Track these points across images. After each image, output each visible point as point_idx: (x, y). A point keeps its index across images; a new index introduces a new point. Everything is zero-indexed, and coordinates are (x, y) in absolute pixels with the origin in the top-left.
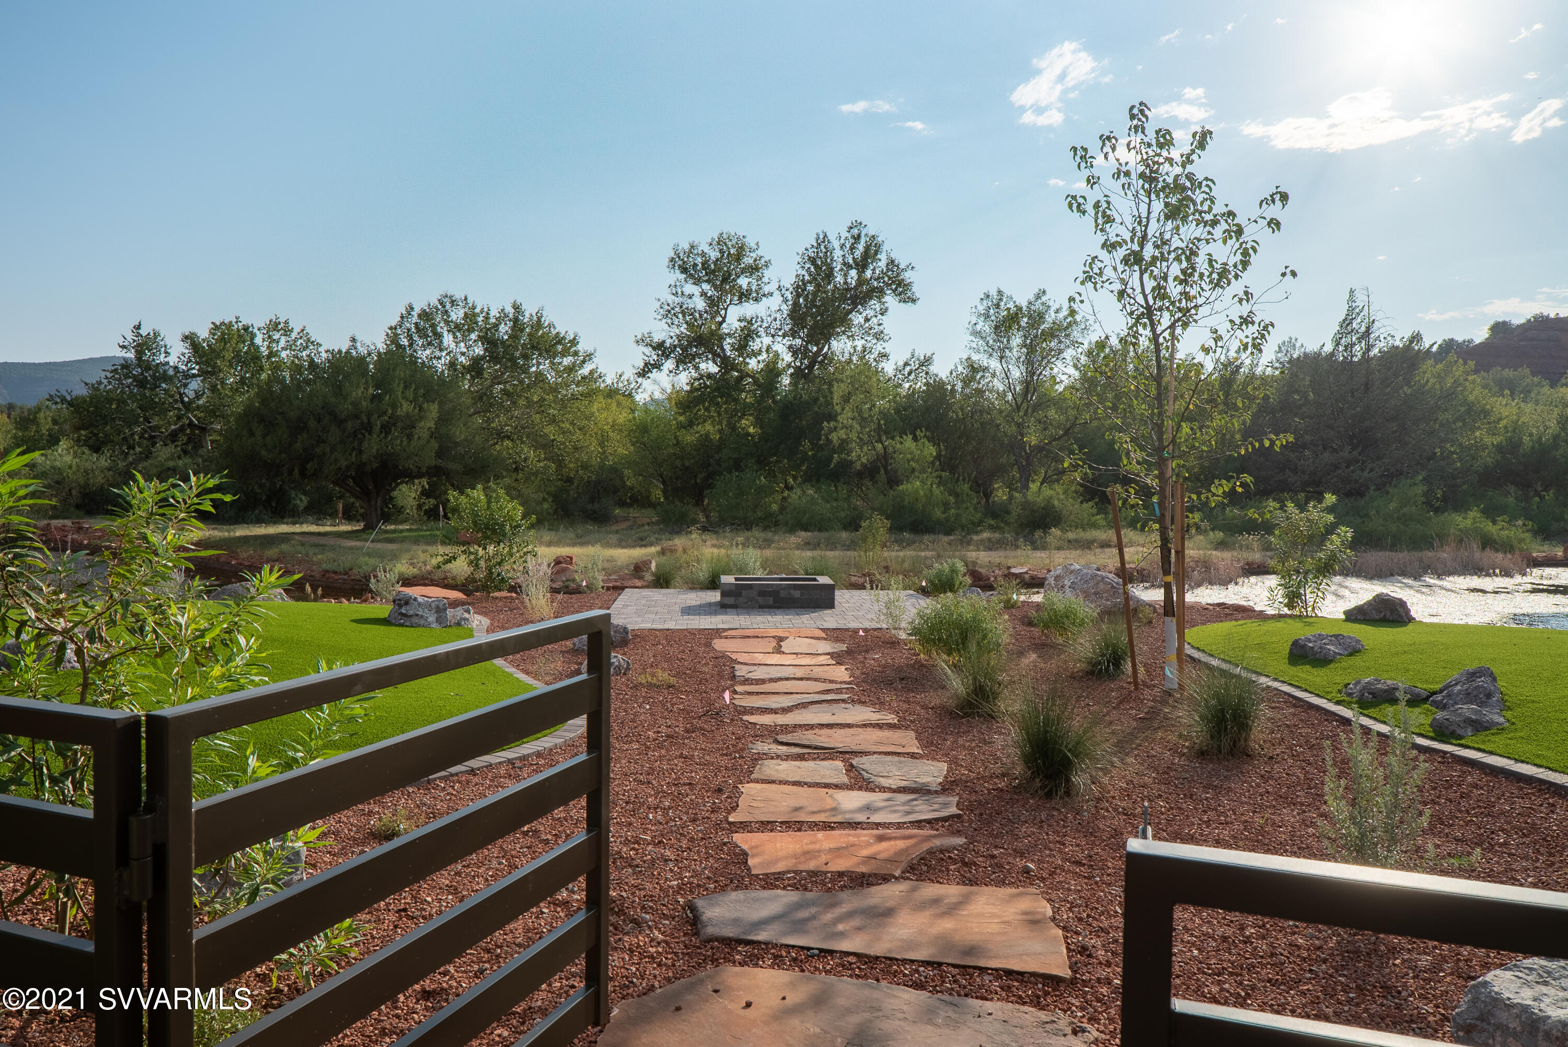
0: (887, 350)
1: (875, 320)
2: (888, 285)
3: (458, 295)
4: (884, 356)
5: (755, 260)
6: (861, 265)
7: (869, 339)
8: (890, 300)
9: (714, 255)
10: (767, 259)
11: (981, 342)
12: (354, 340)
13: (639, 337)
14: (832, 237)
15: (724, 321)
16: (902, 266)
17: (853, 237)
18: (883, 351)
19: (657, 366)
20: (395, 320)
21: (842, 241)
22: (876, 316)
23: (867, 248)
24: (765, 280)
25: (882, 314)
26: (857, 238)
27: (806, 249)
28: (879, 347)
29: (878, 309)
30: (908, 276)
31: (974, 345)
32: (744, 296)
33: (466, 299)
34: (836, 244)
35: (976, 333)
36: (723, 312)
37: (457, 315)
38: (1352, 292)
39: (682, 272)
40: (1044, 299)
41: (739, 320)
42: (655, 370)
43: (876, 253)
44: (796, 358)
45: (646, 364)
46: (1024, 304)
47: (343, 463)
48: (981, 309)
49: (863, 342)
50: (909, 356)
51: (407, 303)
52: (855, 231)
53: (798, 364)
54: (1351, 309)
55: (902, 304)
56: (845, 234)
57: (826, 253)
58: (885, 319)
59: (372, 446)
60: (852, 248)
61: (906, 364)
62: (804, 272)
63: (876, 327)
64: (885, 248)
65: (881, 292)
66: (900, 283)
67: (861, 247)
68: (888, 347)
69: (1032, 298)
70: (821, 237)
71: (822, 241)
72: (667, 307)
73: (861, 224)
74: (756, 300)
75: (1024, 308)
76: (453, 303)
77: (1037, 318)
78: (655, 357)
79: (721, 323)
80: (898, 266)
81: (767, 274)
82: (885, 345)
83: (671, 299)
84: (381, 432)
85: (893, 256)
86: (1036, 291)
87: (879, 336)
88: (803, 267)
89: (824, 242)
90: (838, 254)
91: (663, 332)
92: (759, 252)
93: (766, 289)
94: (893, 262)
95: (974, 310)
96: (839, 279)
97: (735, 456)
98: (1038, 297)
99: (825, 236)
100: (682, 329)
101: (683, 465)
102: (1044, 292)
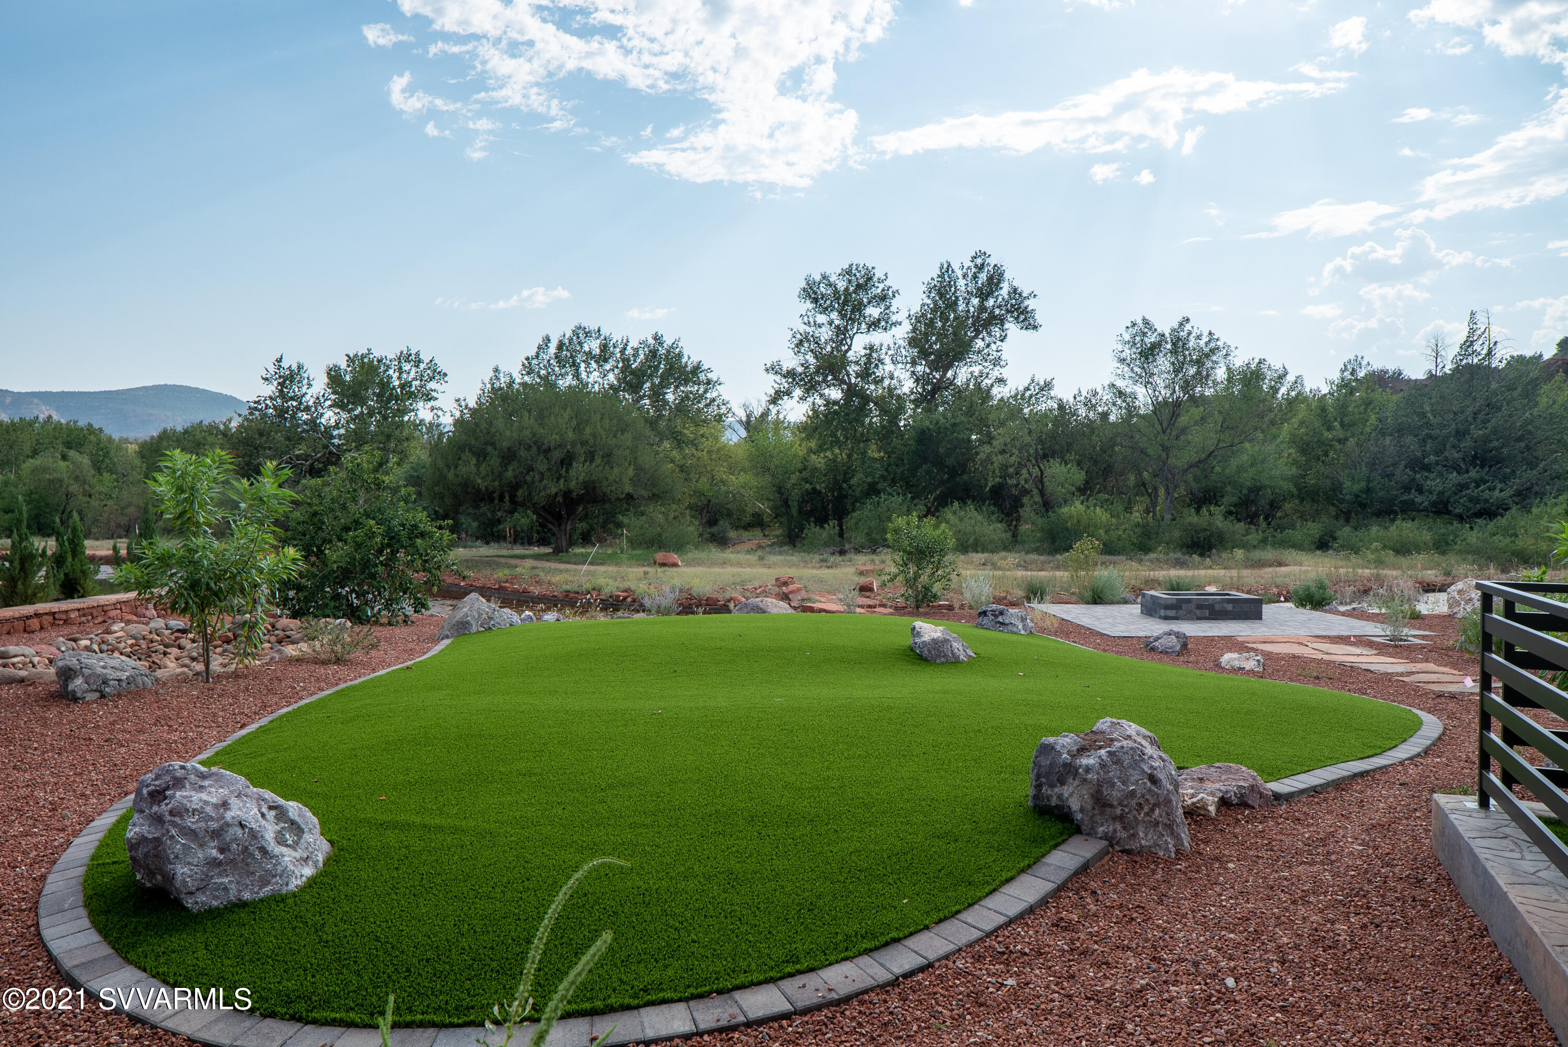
0: (1005, 377)
1: (993, 347)
2: (1008, 311)
3: (593, 326)
4: (1001, 381)
5: (883, 290)
6: (983, 294)
7: (986, 364)
8: (1012, 327)
9: (841, 285)
10: (894, 289)
11: (1126, 369)
12: (496, 370)
13: (768, 365)
14: (956, 266)
15: (849, 349)
16: (1025, 295)
17: (976, 266)
18: (999, 376)
19: (788, 393)
20: (532, 352)
21: (965, 270)
22: (995, 343)
23: (990, 279)
24: (893, 309)
25: (1002, 341)
26: (981, 268)
27: (933, 279)
28: (996, 373)
29: (998, 335)
30: (1031, 304)
31: (1119, 372)
32: (874, 325)
33: (599, 331)
34: (959, 273)
35: (1122, 361)
36: (848, 340)
37: (593, 346)
38: (1473, 316)
39: (812, 302)
40: (1187, 326)
41: (865, 348)
42: (786, 397)
43: (999, 282)
44: (918, 384)
45: (776, 392)
46: (1168, 332)
48: (1127, 337)
49: (980, 367)
50: (1029, 381)
51: (544, 334)
52: (979, 261)
53: (920, 390)
54: (1472, 331)
55: (1023, 331)
56: (968, 263)
57: (950, 282)
58: (1004, 346)
60: (975, 277)
61: (1028, 389)
62: (929, 302)
63: (995, 353)
64: (1007, 275)
65: (1002, 321)
66: (1025, 311)
67: (983, 277)
68: (1005, 373)
69: (1176, 326)
70: (945, 266)
71: (946, 270)
72: (798, 336)
73: (985, 254)
74: (885, 329)
75: (1167, 335)
76: (587, 334)
77: (1181, 345)
78: (786, 385)
79: (847, 351)
80: (1020, 295)
81: (895, 303)
82: (1002, 370)
83: (803, 328)
85: (1015, 284)
86: (1180, 319)
87: (997, 362)
88: (929, 296)
89: (947, 271)
90: (961, 283)
91: (791, 361)
92: (887, 283)
93: (894, 318)
94: (1015, 290)
95: (1119, 338)
96: (961, 306)
97: (869, 480)
98: (1181, 324)
99: (949, 265)
100: (807, 357)
101: (814, 489)
102: (1188, 320)
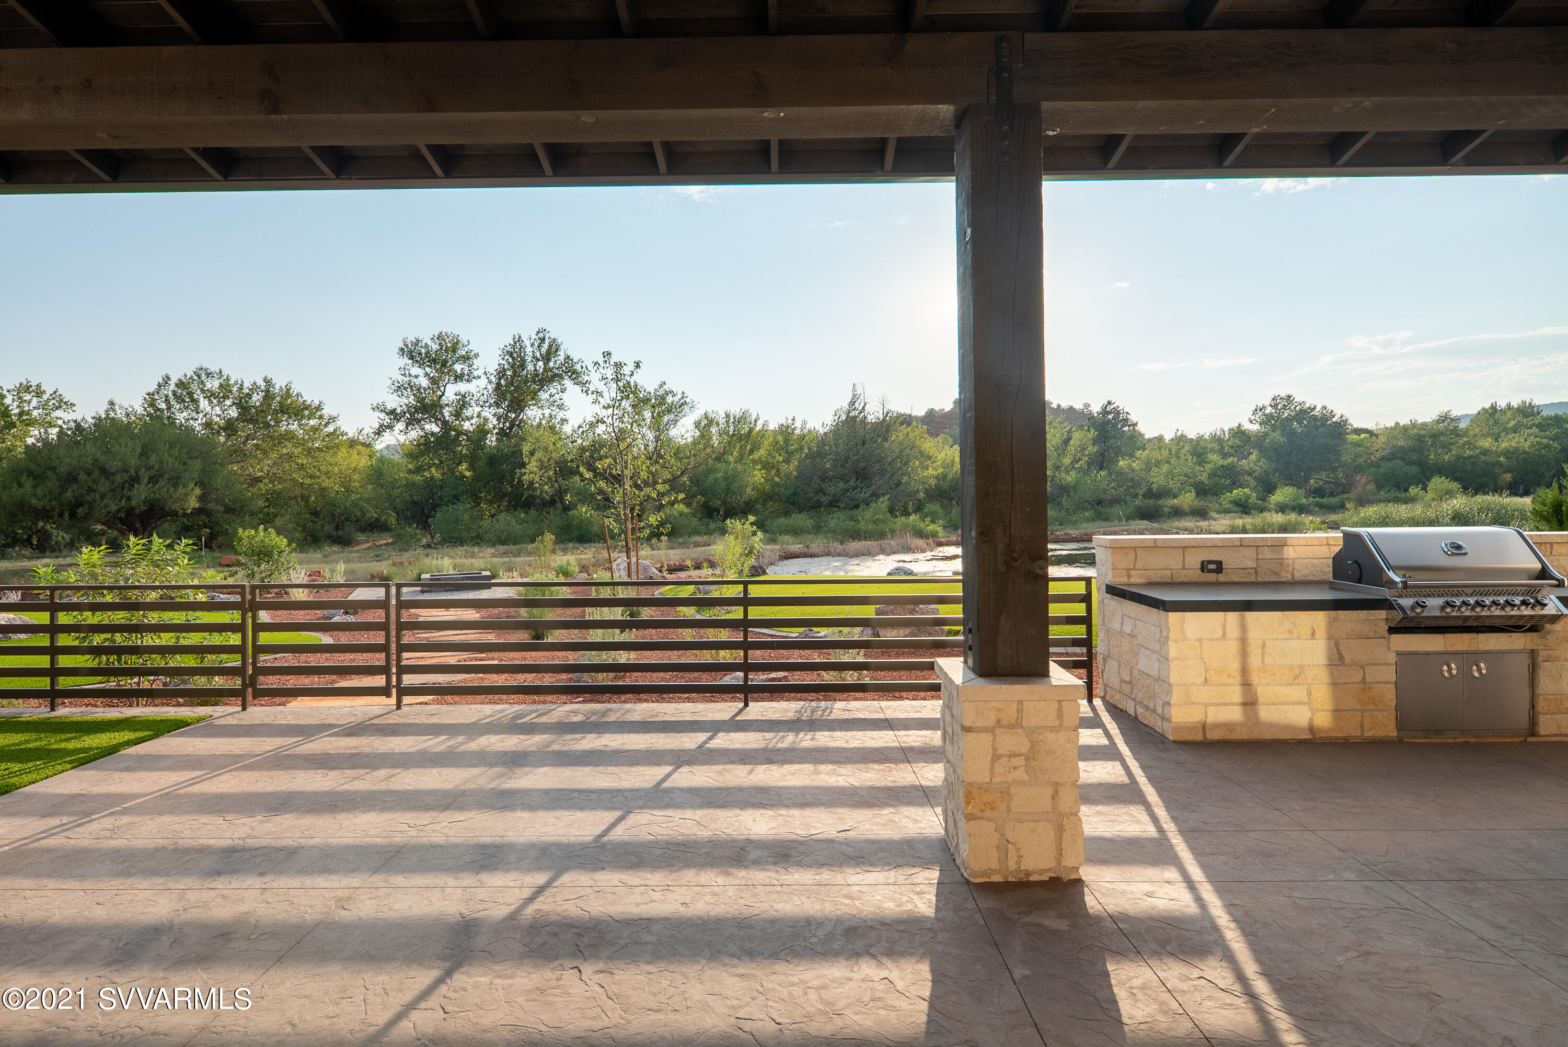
0: (567, 417)
1: (557, 396)
2: (566, 373)
3: (213, 368)
4: (564, 421)
5: (467, 352)
6: (547, 358)
7: (554, 409)
8: (567, 383)
9: (435, 347)
10: (476, 352)
12: (112, 403)
13: (375, 405)
14: (524, 338)
15: (443, 394)
16: (575, 360)
17: (540, 339)
18: (564, 417)
19: (390, 427)
20: (153, 388)
21: (532, 341)
22: (558, 394)
23: (550, 346)
24: (474, 367)
25: (562, 392)
26: (543, 340)
27: (506, 346)
28: (561, 415)
29: (559, 389)
30: (579, 367)
32: (459, 378)
33: (221, 372)
34: (527, 343)
36: (442, 389)
37: (213, 384)
38: (854, 385)
39: (409, 359)
40: (665, 387)
41: (456, 395)
42: (388, 430)
43: (557, 350)
44: (500, 422)
45: (381, 426)
46: (652, 391)
47: (114, 508)
49: (549, 411)
50: (582, 421)
51: (164, 374)
52: (541, 335)
53: (501, 426)
54: (854, 396)
55: (575, 386)
56: (534, 336)
57: (520, 349)
58: (564, 396)
59: (141, 494)
60: (539, 347)
61: (580, 427)
62: (504, 362)
63: (559, 401)
64: (562, 347)
65: (561, 377)
66: (574, 372)
67: (545, 346)
68: (567, 415)
69: (657, 388)
70: (517, 337)
71: (518, 340)
72: (397, 384)
73: (545, 330)
74: (468, 381)
75: (653, 393)
76: (208, 375)
77: (662, 399)
78: (389, 421)
79: (441, 397)
80: (572, 360)
81: (476, 362)
82: (565, 413)
83: (400, 378)
84: (149, 483)
85: (569, 353)
86: (659, 383)
87: (561, 407)
88: (503, 359)
90: (529, 350)
91: (395, 402)
92: (470, 347)
93: (476, 373)
94: (568, 357)
96: (530, 367)
97: (453, 493)
98: (661, 386)
99: (520, 337)
100: (411, 399)
101: (413, 500)
102: (665, 383)
